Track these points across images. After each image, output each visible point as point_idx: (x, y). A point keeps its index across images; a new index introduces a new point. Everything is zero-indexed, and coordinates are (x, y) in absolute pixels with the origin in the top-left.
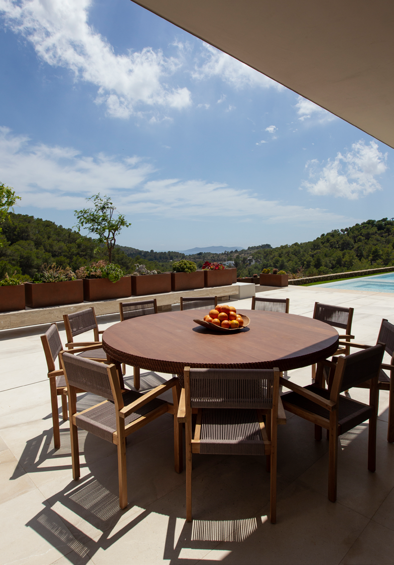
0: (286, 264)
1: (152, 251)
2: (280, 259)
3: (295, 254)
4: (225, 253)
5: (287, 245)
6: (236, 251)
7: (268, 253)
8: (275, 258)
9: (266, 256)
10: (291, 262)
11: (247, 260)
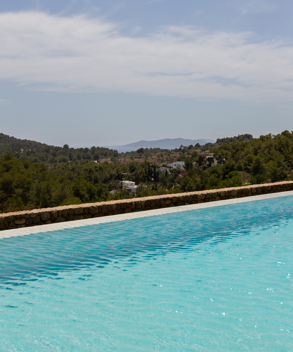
0: (264, 165)
1: (66, 146)
2: (255, 158)
3: (280, 150)
4: (180, 149)
5: (270, 135)
6: (198, 145)
7: (239, 147)
8: (249, 155)
9: (235, 153)
10: (271, 162)
11: (205, 160)
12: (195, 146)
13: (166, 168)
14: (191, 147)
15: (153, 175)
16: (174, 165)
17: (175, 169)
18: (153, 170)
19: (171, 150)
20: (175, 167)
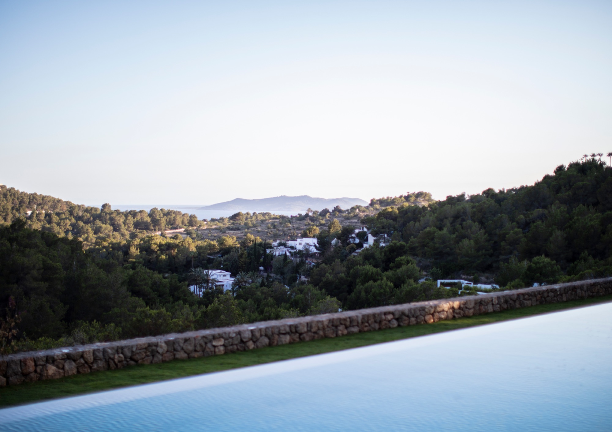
2: (439, 234)
6: (337, 209)
11: (353, 235)
12: (333, 211)
13: (285, 249)
14: (325, 212)
15: (262, 260)
16: (299, 244)
17: (300, 251)
18: (261, 252)
19: (291, 216)
20: (300, 247)
